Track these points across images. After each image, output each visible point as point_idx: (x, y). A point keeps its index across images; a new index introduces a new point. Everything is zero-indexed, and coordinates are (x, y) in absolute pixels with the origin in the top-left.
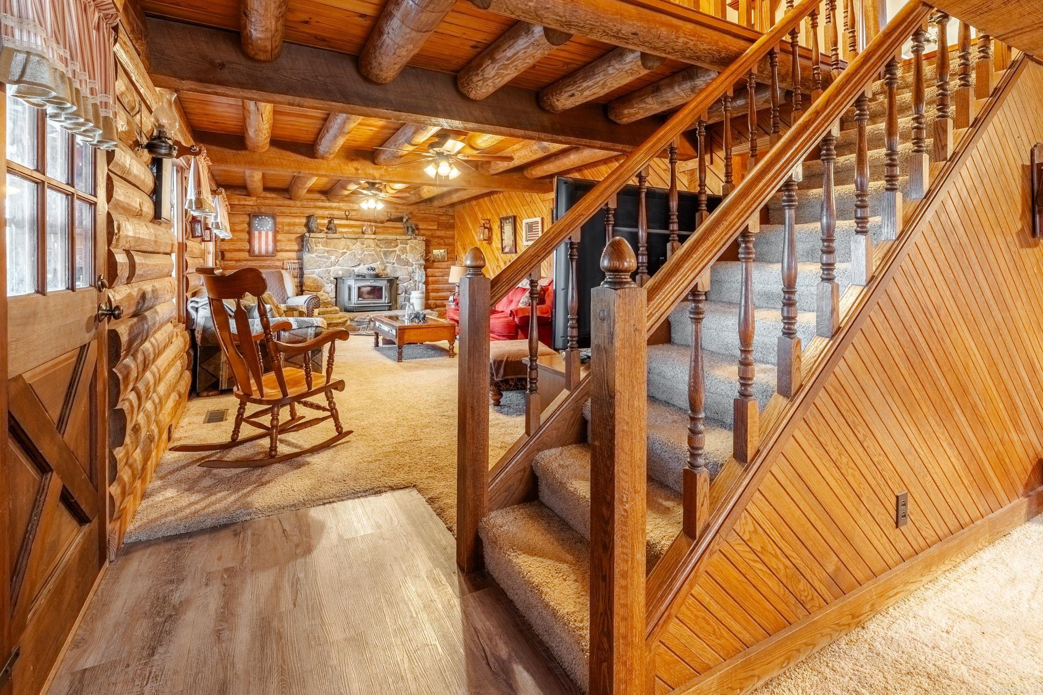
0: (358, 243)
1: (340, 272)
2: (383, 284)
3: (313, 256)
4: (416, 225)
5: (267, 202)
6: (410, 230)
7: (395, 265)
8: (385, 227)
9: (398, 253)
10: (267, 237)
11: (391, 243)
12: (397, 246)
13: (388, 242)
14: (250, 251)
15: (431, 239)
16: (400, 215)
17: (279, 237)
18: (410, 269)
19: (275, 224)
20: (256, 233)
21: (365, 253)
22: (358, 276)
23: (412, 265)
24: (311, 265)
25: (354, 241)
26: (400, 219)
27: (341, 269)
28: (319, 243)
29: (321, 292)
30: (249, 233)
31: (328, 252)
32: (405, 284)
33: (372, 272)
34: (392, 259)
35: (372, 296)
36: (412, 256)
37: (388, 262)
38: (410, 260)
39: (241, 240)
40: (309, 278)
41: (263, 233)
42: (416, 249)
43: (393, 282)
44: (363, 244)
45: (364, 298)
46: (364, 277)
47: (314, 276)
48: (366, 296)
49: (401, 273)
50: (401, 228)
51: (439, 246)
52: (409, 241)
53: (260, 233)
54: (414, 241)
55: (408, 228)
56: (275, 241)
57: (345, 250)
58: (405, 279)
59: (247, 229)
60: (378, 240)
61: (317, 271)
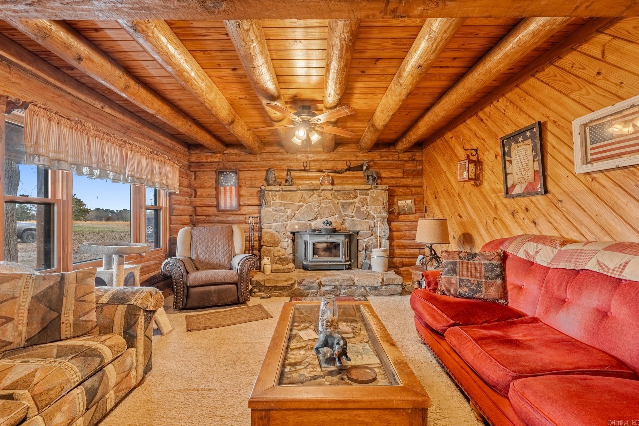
0: (315, 195)
1: (297, 227)
2: (340, 239)
3: (270, 209)
4: (377, 173)
5: (231, 158)
6: (371, 179)
7: (355, 218)
8: (344, 177)
9: (357, 204)
10: (231, 192)
11: (349, 194)
12: (356, 197)
13: (347, 193)
14: (217, 206)
15: (395, 188)
16: (360, 163)
17: (243, 192)
18: (372, 223)
19: (238, 179)
20: (222, 188)
21: (323, 205)
22: (315, 231)
23: (374, 218)
24: (268, 219)
25: (311, 193)
26: (359, 168)
27: (298, 224)
28: (276, 196)
29: (279, 248)
30: (217, 189)
31: (284, 205)
32: (366, 240)
33: (328, 227)
34: (350, 211)
35: (328, 253)
36: (373, 207)
37: (346, 216)
38: (371, 212)
39: (210, 196)
40: (266, 233)
41: (228, 188)
42: (378, 200)
43: (352, 237)
44: (320, 196)
45: (320, 256)
46: (320, 231)
47: (272, 230)
48: (322, 253)
49: (362, 227)
50: (361, 178)
51: (405, 196)
52: (369, 192)
53: (225, 189)
54: (376, 191)
55: (368, 176)
56: (239, 196)
57: (301, 203)
58: (366, 234)
59: (214, 185)
60: (336, 191)
61: (274, 225)
